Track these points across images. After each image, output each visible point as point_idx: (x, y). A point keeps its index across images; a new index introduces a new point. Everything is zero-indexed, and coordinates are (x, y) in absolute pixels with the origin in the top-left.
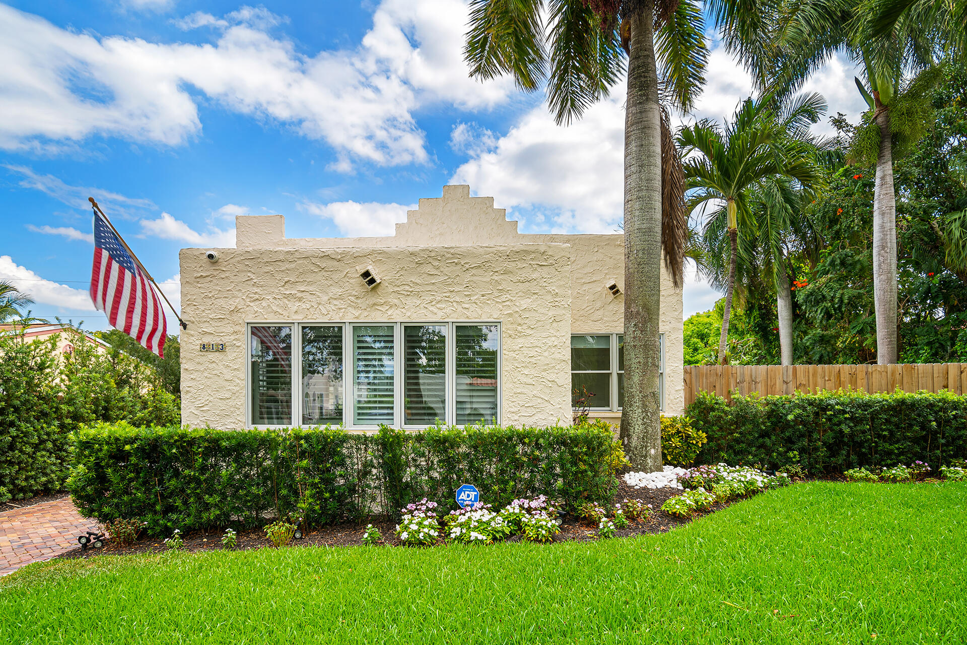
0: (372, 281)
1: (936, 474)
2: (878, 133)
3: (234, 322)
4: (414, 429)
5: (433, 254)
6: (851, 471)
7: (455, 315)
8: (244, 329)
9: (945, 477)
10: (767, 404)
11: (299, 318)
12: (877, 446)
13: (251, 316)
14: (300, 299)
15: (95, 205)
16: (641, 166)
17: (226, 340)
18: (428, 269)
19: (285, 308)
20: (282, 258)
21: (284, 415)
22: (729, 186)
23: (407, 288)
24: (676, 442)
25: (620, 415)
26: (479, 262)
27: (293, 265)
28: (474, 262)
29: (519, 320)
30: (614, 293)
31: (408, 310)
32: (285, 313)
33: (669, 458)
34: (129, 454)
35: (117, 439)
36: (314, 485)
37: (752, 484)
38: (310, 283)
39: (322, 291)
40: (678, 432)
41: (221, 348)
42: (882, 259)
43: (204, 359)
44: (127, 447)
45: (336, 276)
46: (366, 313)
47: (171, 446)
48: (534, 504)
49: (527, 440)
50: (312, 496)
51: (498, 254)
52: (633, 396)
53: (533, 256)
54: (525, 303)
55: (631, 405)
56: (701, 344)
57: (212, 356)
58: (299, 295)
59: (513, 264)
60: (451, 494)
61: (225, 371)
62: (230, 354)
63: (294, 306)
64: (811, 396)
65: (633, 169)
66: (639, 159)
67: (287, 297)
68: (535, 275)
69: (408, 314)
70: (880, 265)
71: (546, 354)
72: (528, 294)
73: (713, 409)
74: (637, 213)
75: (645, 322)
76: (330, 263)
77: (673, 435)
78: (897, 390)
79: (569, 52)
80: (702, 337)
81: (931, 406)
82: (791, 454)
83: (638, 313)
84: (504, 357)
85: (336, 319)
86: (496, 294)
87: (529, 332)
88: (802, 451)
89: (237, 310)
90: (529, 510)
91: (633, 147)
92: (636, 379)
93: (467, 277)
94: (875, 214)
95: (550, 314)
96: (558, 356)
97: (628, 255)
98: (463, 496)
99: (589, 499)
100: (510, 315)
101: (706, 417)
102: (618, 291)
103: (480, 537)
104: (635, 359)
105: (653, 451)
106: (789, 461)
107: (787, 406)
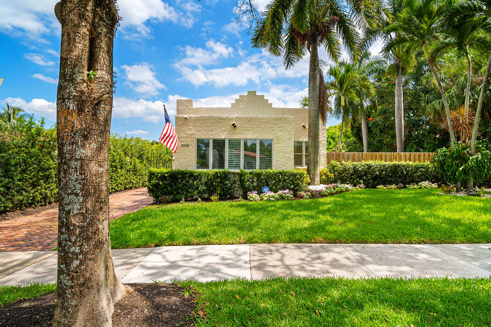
0: (235, 126)
1: (405, 187)
2: (396, 67)
3: (192, 138)
4: (247, 171)
5: (253, 118)
6: (378, 186)
7: (259, 137)
8: (195, 140)
9: (407, 188)
10: (353, 165)
11: (212, 137)
12: (387, 179)
13: (197, 136)
14: (212, 131)
15: (164, 107)
16: (314, 90)
17: (189, 143)
18: (252, 123)
19: (208, 134)
20: (207, 118)
21: (207, 166)
22: (342, 91)
23: (245, 128)
24: (324, 177)
25: (306, 168)
26: (267, 121)
27: (210, 121)
28: (265, 121)
29: (279, 139)
30: (304, 128)
31: (245, 135)
32: (208, 135)
33: (322, 182)
34: (166, 177)
35: (162, 173)
36: (221, 186)
37: (347, 188)
38: (215, 126)
39: (219, 129)
40: (325, 174)
41: (188, 146)
42: (398, 113)
43: (182, 149)
44: (166, 175)
45: (223, 125)
46: (232, 136)
47: (179, 174)
48: (285, 192)
49: (283, 174)
50: (221, 189)
51: (273, 119)
52: (311, 162)
53: (283, 120)
54: (280, 133)
55: (310, 165)
56: (332, 141)
57: (184, 148)
58: (212, 130)
59: (277, 122)
60: (261, 189)
61: (188, 153)
62: (190, 147)
63: (210, 133)
64: (367, 163)
65: (311, 91)
66: (313, 88)
67: (208, 130)
68: (283, 125)
69: (245, 136)
70: (397, 115)
71: (286, 149)
72: (281, 131)
73: (336, 166)
74: (313, 105)
75: (315, 139)
76: (222, 120)
77: (323, 175)
78: (394, 161)
79: (290, 47)
80: (333, 138)
81: (404, 166)
82: (360, 181)
83: (313, 136)
84: (274, 150)
85: (223, 137)
86: (272, 131)
87: (282, 142)
88: (364, 180)
89: (192, 134)
90: (284, 193)
91: (311, 84)
92: (312, 156)
93: (263, 125)
94: (396, 96)
95: (288, 137)
96: (289, 149)
97: (309, 118)
98: (264, 190)
99: (300, 191)
100: (276, 137)
101: (334, 168)
102: (305, 127)
103: (273, 199)
104: (311, 150)
105: (317, 179)
106: (360, 183)
107: (359, 166)
